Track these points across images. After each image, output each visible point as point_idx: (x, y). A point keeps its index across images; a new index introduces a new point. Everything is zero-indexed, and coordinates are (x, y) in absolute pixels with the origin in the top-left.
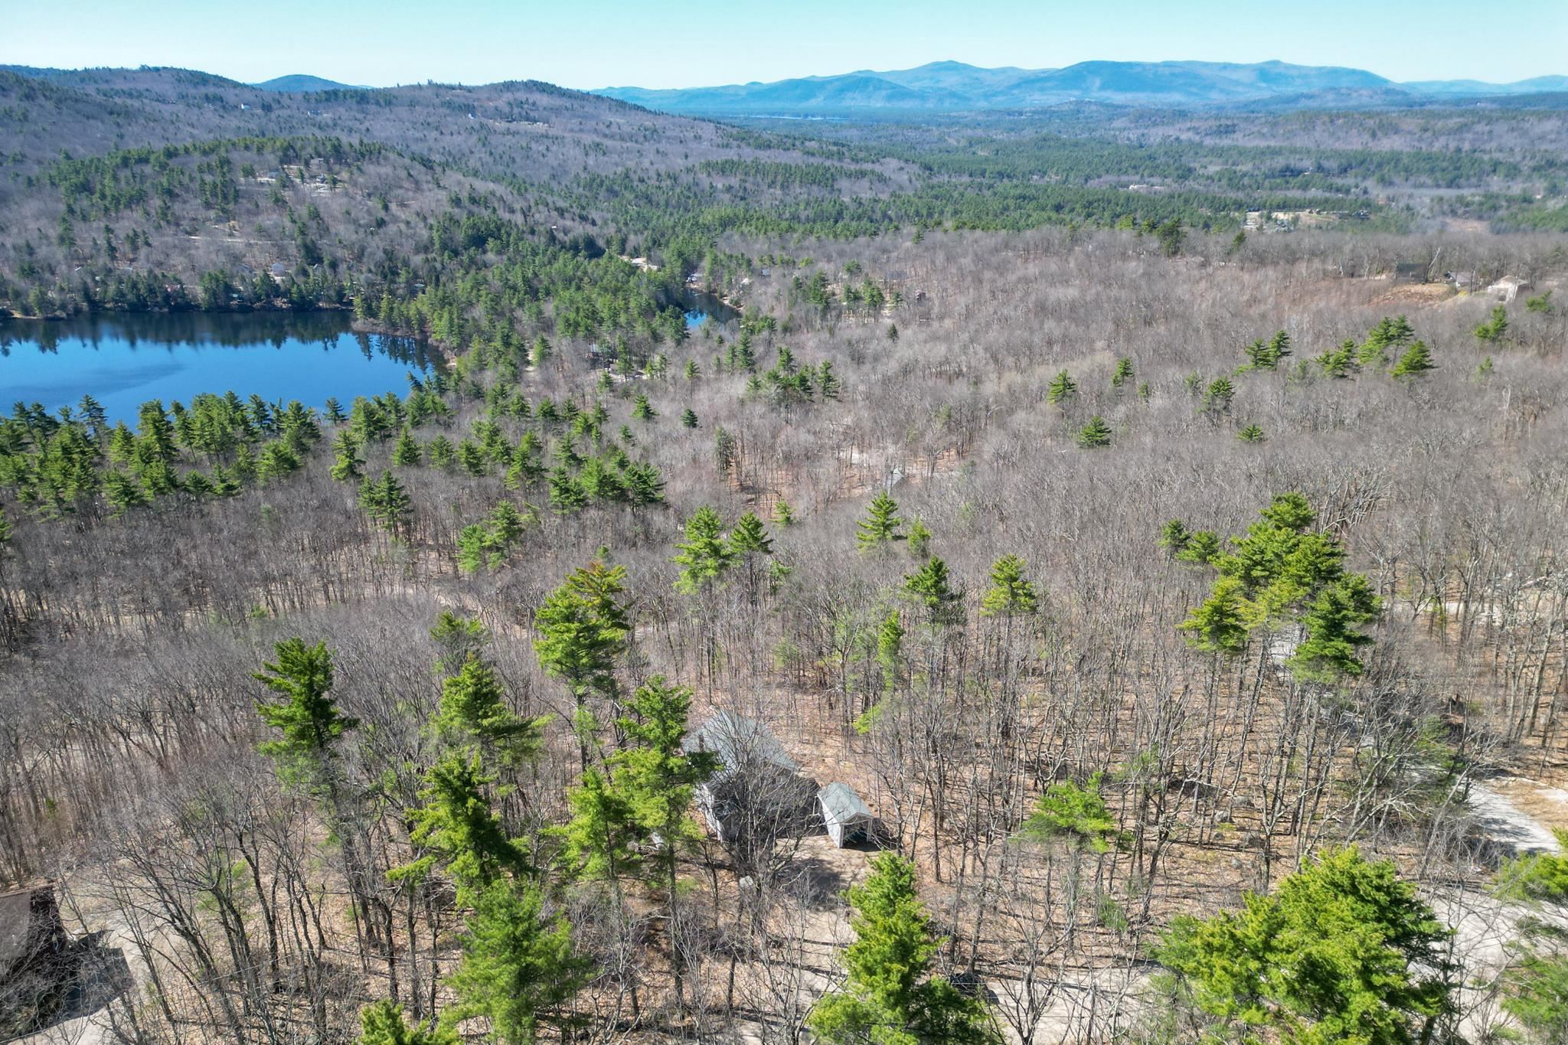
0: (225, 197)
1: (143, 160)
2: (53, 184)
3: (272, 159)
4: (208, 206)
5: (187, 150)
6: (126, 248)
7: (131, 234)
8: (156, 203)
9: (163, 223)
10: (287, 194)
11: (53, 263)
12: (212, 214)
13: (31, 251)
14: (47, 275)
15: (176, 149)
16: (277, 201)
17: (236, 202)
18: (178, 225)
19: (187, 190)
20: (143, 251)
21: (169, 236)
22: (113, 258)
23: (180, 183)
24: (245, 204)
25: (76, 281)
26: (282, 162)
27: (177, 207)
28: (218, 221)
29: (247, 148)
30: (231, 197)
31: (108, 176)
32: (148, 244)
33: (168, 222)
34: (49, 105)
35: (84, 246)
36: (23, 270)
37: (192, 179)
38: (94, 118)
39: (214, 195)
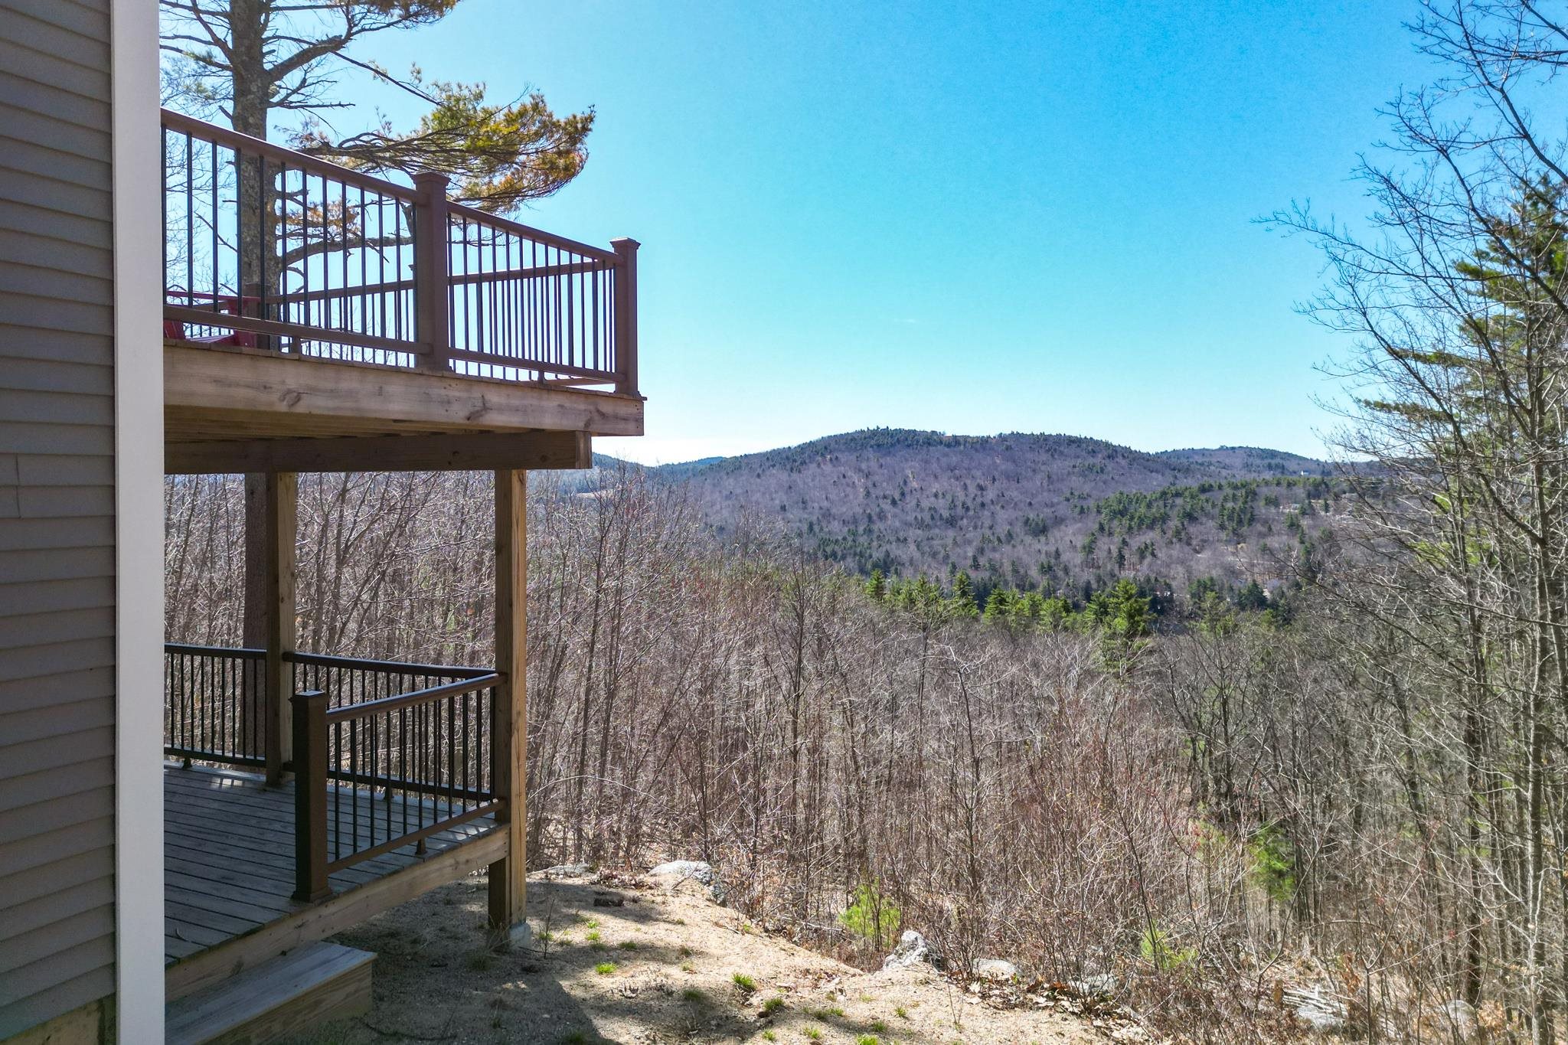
0: (1240, 522)
1: (1178, 495)
2: (1099, 512)
3: (1300, 492)
4: (1222, 527)
5: (1220, 487)
6: (1135, 559)
7: (1143, 547)
8: (1174, 523)
9: (1174, 540)
10: (1305, 522)
11: (1071, 566)
12: (1223, 536)
13: (1058, 554)
14: (1060, 574)
15: (1211, 486)
16: (1292, 525)
17: (1250, 525)
18: (1189, 544)
19: (1207, 515)
20: (1149, 559)
21: (1176, 551)
22: (1121, 564)
23: (1202, 509)
24: (1259, 527)
25: (1082, 582)
26: (1309, 496)
27: (1192, 529)
28: (1228, 542)
29: (1278, 484)
30: (1246, 522)
31: (1143, 505)
32: (1153, 555)
33: (1180, 540)
34: (1123, 462)
35: (1100, 554)
36: (1043, 567)
37: (1214, 506)
38: (1157, 472)
39: (1230, 518)
